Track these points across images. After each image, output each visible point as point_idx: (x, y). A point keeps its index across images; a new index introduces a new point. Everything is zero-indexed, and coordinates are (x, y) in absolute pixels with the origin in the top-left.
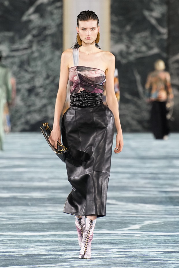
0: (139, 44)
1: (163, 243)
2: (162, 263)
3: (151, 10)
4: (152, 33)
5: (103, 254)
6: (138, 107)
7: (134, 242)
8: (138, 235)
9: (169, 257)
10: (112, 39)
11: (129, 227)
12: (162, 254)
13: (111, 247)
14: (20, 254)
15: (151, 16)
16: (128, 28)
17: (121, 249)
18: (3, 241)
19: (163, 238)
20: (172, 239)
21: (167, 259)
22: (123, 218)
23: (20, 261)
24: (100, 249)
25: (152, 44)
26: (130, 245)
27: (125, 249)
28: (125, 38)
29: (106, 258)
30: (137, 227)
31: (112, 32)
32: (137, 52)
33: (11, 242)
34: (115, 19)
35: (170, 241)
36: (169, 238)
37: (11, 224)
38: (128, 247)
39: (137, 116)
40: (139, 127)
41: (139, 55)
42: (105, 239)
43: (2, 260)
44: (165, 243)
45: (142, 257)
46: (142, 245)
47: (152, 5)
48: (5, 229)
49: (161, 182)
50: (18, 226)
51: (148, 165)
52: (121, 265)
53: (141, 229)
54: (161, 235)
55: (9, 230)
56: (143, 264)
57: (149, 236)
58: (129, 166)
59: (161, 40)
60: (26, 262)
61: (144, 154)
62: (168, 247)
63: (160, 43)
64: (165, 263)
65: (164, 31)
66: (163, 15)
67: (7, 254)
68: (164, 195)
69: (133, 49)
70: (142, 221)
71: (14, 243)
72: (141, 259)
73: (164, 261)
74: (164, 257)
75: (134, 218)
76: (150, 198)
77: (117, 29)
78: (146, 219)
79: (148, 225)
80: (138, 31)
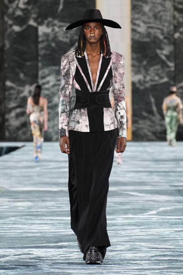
0: (153, 75)
1: (174, 225)
2: (174, 240)
3: (162, 49)
4: (162, 67)
5: (129, 233)
6: (153, 122)
7: (152, 224)
8: (155, 218)
9: (179, 235)
10: (133, 71)
11: (148, 212)
12: (173, 232)
13: (135, 227)
14: (67, 233)
15: (162, 54)
16: (145, 63)
17: (142, 229)
18: (54, 224)
19: (174, 221)
20: (180, 222)
21: (177, 236)
22: (143, 206)
23: (67, 239)
24: (127, 230)
25: (163, 75)
26: (149, 226)
27: (145, 229)
28: (143, 71)
29: (131, 236)
30: (154, 212)
31: (133, 66)
32: (151, 80)
33: (60, 225)
34: (135, 56)
35: (179, 223)
36: (178, 221)
37: (60, 211)
38: (148, 228)
39: (152, 129)
40: (154, 137)
41: (153, 83)
42: (130, 222)
43: (54, 238)
44: (176, 224)
45: (159, 235)
46: (158, 226)
47: (163, 46)
48: (55, 215)
49: (171, 178)
50: (65, 213)
51: (161, 166)
52: (143, 241)
53: (158, 214)
54: (172, 218)
55: (58, 215)
56: (159, 240)
57: (164, 219)
58: (147, 167)
59: (170, 71)
60: (71, 239)
61: (158, 157)
62: (178, 228)
63: (169, 74)
64: (176, 240)
65: (171, 64)
66: (171, 53)
67: (57, 233)
68: (174, 188)
69: (148, 78)
70: (158, 208)
71: (62, 226)
72: (158, 237)
73: (175, 238)
74: (175, 235)
75: (152, 206)
76: (163, 190)
77: (136, 63)
78: (160, 206)
79: (163, 211)
80: (152, 65)
